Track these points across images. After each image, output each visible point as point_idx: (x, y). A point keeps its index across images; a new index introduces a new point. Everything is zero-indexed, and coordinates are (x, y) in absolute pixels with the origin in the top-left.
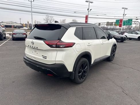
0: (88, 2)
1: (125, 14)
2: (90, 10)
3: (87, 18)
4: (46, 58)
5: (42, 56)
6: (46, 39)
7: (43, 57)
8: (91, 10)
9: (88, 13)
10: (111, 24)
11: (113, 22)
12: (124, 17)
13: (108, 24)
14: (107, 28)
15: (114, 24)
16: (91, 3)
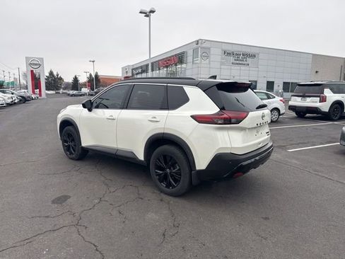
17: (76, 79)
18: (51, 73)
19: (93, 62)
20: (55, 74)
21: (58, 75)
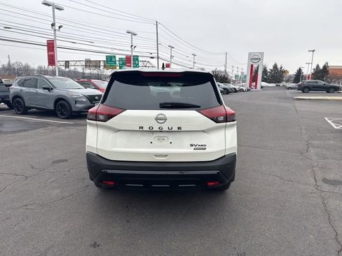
0: (49, 5)
1: (134, 45)
2: (57, 28)
3: (51, 46)
4: (205, 149)
5: (192, 145)
6: (199, 107)
7: (194, 147)
8: (60, 27)
9: (55, 36)
10: (96, 64)
11: (100, 61)
12: (132, 51)
13: (88, 63)
14: (83, 73)
15: (102, 64)
16: (58, 9)
17: (300, 71)
18: (275, 66)
19: (313, 51)
20: (279, 67)
21: (281, 68)
